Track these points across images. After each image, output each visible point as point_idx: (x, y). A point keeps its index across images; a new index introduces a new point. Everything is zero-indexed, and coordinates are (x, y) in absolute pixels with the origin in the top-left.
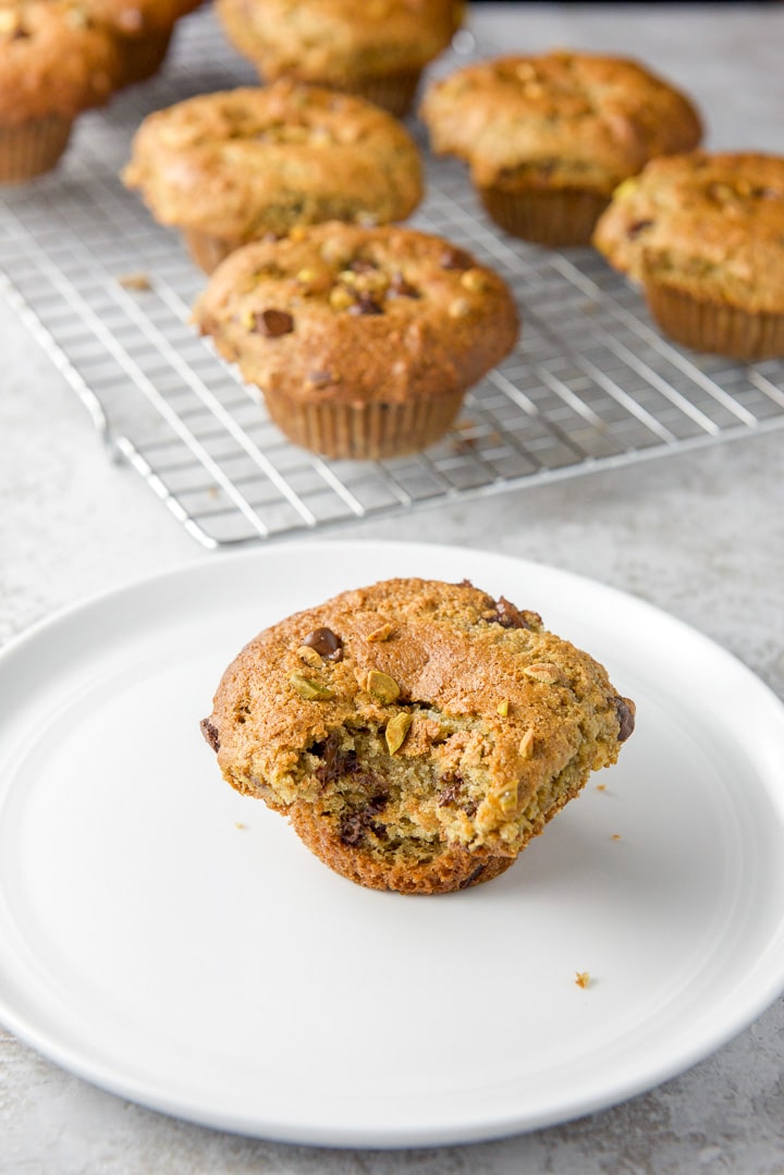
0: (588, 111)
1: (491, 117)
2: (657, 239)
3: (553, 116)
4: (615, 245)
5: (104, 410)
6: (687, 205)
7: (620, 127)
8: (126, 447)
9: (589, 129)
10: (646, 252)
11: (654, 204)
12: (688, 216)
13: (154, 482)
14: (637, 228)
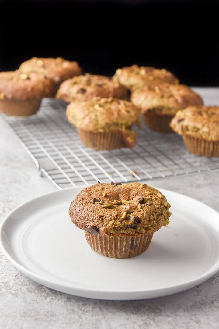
0: (171, 96)
1: (146, 97)
2: (185, 123)
3: (162, 97)
4: (175, 126)
5: (39, 163)
6: (193, 115)
7: (179, 99)
8: (43, 170)
9: (171, 100)
10: (182, 126)
11: (185, 115)
12: (193, 117)
13: (53, 182)
14: (180, 120)
